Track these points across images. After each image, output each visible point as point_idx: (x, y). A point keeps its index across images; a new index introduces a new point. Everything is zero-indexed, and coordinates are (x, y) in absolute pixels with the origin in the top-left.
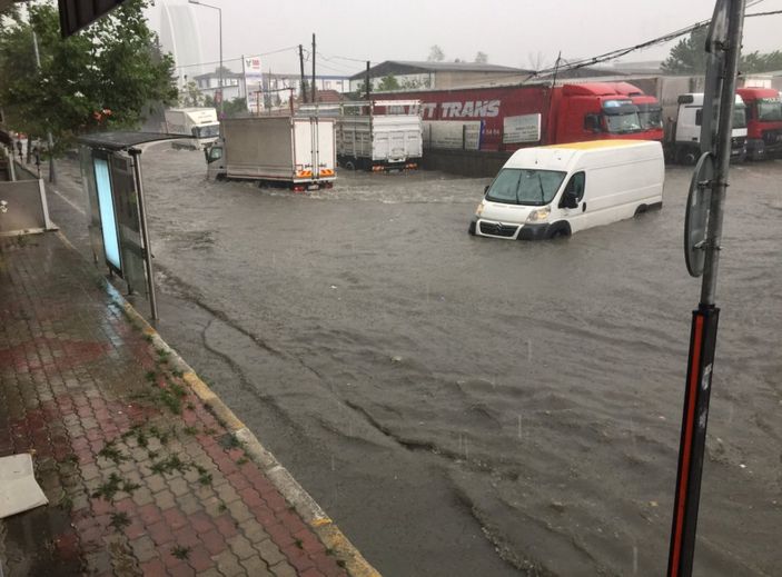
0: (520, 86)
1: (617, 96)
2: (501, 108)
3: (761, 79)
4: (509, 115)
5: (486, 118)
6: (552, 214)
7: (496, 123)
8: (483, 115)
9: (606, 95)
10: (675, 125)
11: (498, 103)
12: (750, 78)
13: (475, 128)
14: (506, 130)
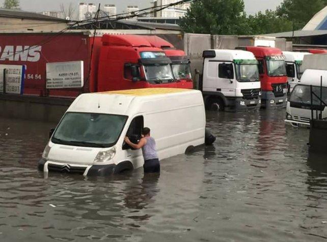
0: (61, 34)
1: (152, 49)
2: (42, 53)
3: (267, 39)
4: (51, 61)
5: (27, 63)
6: (119, 156)
7: (38, 68)
8: (24, 59)
9: (142, 46)
10: (201, 77)
11: (39, 48)
12: (258, 38)
13: (16, 72)
14: (49, 75)
